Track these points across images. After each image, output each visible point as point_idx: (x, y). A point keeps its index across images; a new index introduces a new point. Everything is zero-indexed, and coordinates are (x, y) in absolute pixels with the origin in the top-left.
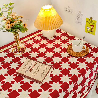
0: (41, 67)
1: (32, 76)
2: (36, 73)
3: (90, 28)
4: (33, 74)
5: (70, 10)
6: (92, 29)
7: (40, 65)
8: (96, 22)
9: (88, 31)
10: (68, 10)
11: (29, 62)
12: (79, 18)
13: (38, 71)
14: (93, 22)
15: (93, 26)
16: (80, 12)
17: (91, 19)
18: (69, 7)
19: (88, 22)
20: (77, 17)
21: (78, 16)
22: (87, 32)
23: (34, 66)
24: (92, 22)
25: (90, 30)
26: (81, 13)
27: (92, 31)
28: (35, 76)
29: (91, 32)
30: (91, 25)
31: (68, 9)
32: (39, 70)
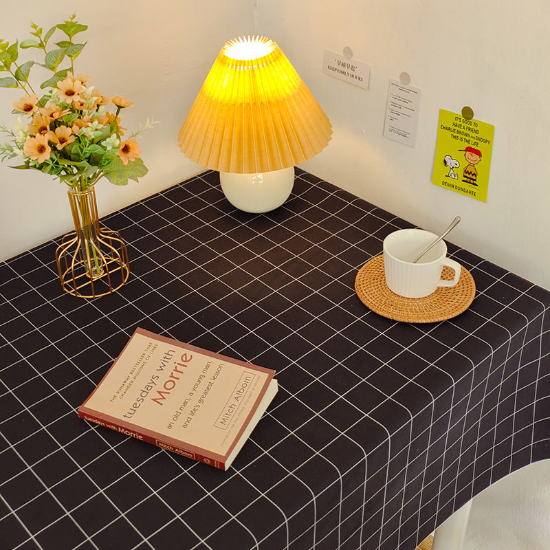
0: (214, 378)
1: (170, 427)
2: (192, 413)
3: (461, 161)
4: (177, 416)
5: (352, 69)
6: (469, 169)
7: (208, 366)
8: (491, 129)
9: (448, 180)
10: (343, 65)
11: (147, 353)
12: (403, 110)
13: (201, 401)
14: (477, 132)
15: (478, 153)
16: (405, 77)
17: (468, 113)
18: (348, 52)
19: (449, 129)
20: (394, 105)
21: (396, 101)
22: (444, 183)
23: (175, 374)
24: (472, 130)
25: (461, 173)
26: (412, 85)
27: (470, 177)
28: (185, 426)
29: (467, 186)
30: (469, 149)
31: (346, 61)
32: (206, 392)
